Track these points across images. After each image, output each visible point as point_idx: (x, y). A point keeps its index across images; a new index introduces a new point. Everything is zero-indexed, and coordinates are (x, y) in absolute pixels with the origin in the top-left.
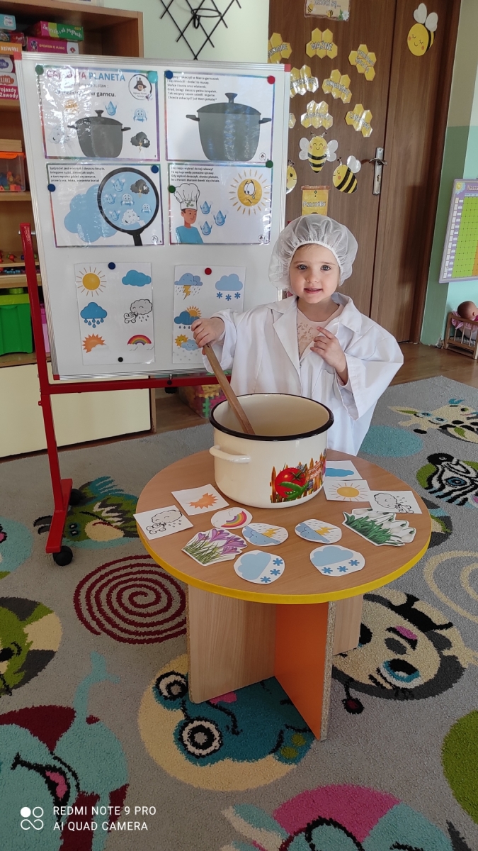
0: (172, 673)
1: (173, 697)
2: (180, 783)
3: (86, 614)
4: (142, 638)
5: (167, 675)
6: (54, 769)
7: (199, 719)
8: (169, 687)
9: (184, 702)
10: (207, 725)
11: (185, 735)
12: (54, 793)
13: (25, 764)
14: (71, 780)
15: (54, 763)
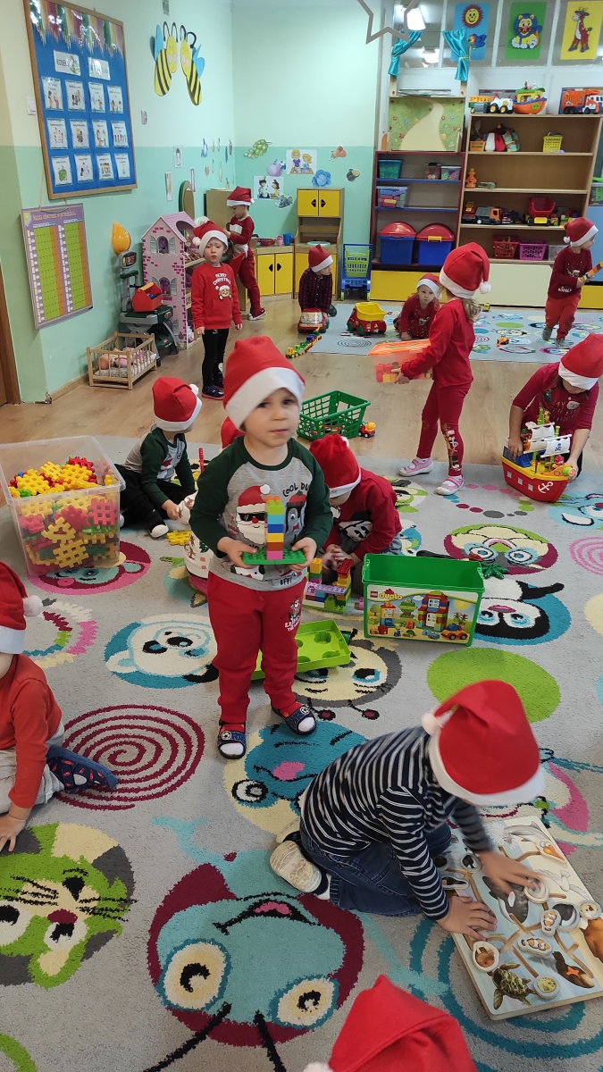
0: (237, 784)
1: (263, 797)
3: (95, 802)
5: (235, 788)
6: (257, 905)
8: (248, 792)
9: (275, 795)
12: (281, 916)
13: (231, 923)
14: (279, 898)
15: (251, 902)
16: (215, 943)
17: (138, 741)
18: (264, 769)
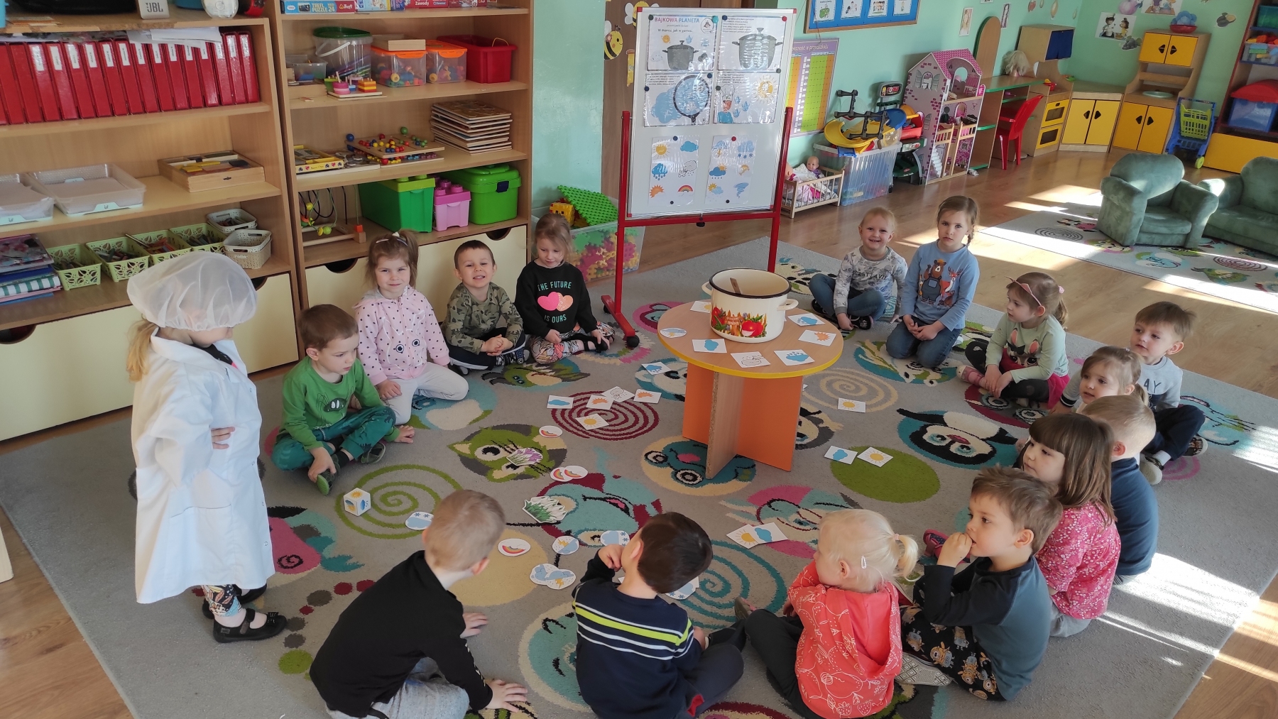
0: (652, 452)
1: (662, 462)
2: (688, 495)
3: (571, 429)
4: (619, 437)
5: (650, 453)
6: (610, 498)
7: (682, 470)
8: (654, 458)
9: (669, 464)
10: (689, 472)
11: (680, 478)
12: (618, 507)
13: (590, 498)
14: (624, 501)
15: (608, 496)
16: (576, 501)
17: (618, 413)
18: (675, 452)
